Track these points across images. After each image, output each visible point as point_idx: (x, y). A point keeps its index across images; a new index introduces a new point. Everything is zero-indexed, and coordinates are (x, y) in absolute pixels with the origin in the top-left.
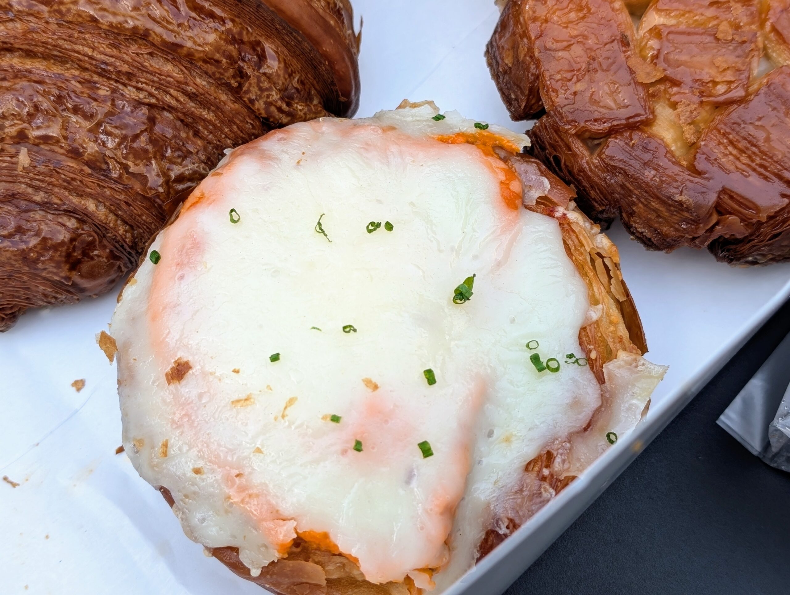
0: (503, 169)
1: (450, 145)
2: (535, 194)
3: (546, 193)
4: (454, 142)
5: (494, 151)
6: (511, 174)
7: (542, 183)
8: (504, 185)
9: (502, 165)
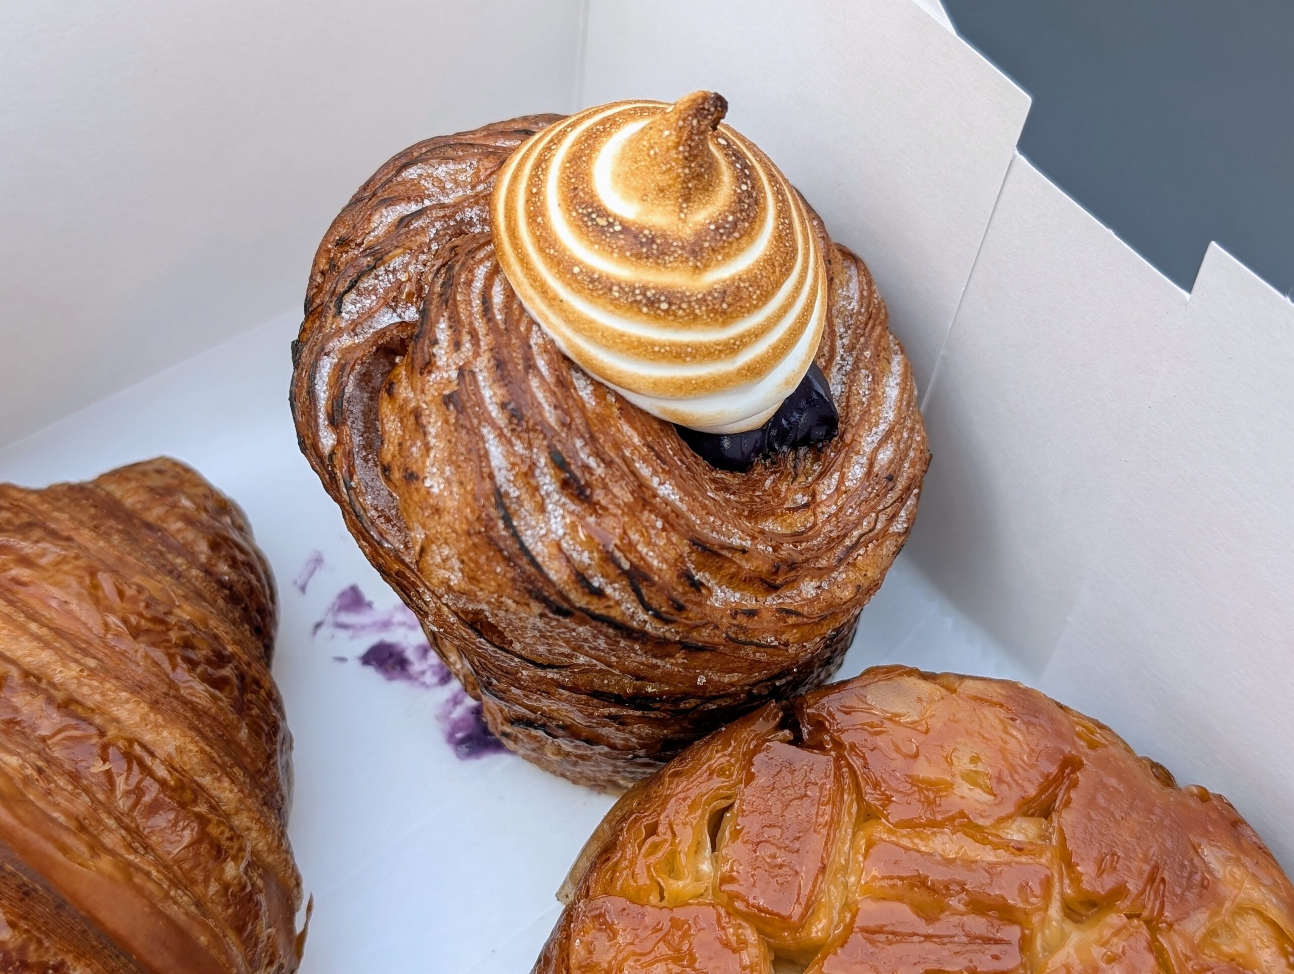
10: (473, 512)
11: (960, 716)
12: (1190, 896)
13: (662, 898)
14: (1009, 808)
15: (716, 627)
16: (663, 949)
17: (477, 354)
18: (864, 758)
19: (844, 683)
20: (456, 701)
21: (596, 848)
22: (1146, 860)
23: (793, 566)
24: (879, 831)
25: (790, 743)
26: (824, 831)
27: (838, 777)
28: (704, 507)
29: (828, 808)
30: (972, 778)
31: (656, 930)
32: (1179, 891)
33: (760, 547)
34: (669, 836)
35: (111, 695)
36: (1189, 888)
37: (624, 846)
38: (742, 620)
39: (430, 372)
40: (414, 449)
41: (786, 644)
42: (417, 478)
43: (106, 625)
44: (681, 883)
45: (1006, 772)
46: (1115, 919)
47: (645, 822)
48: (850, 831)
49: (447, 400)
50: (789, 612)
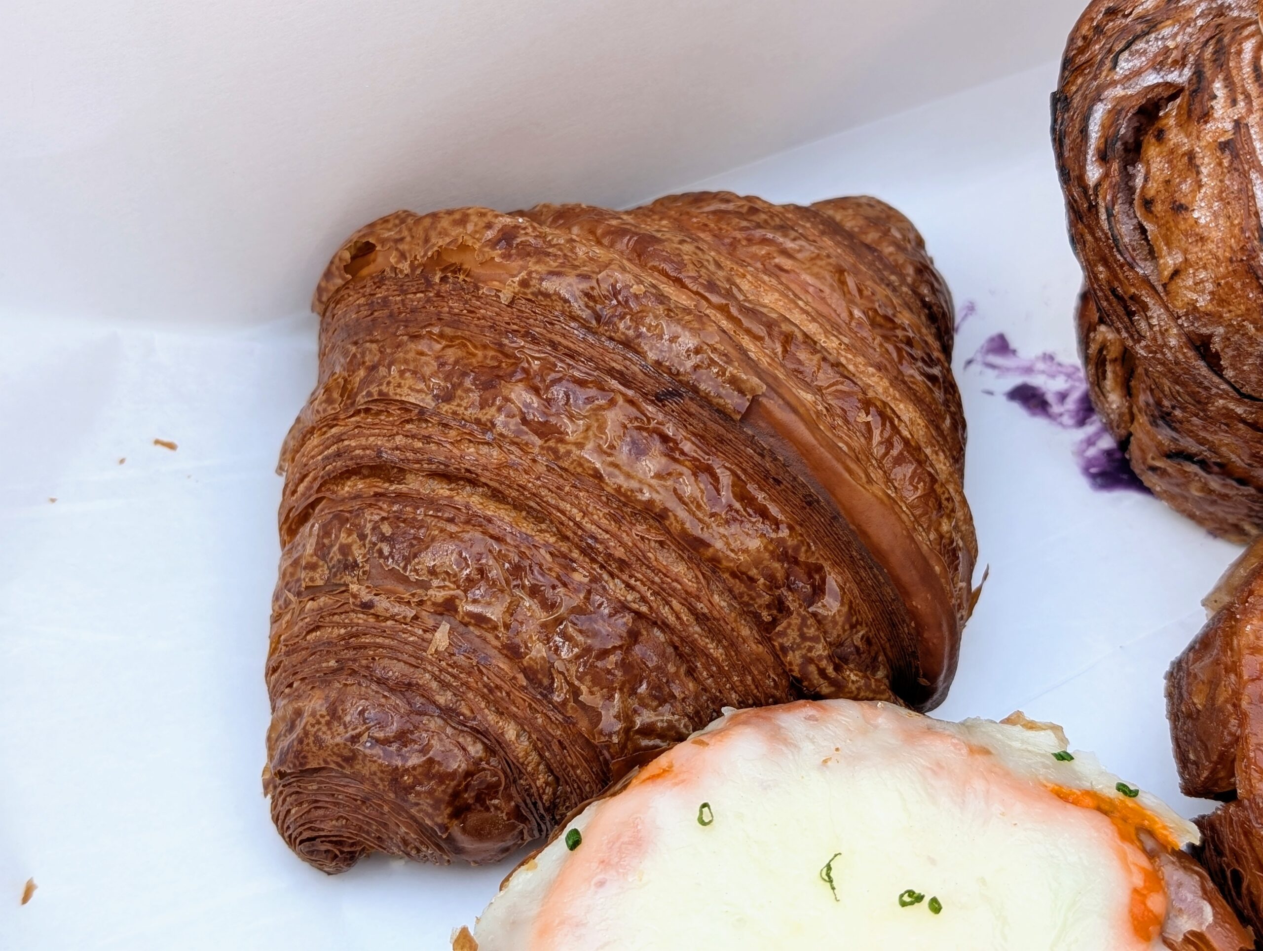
0: (1143, 870)
1: (1069, 806)
2: (1185, 925)
3: (1204, 928)
4: (1076, 803)
5: (1137, 834)
6: (1155, 881)
7: (1201, 910)
8: (1138, 895)
9: (1144, 861)
10: (1238, 243)
17: (1250, 111)
20: (1090, 442)
35: (862, 368)
39: (1206, 122)
40: (1184, 187)
42: (1187, 209)
43: (851, 314)
49: (1224, 146)
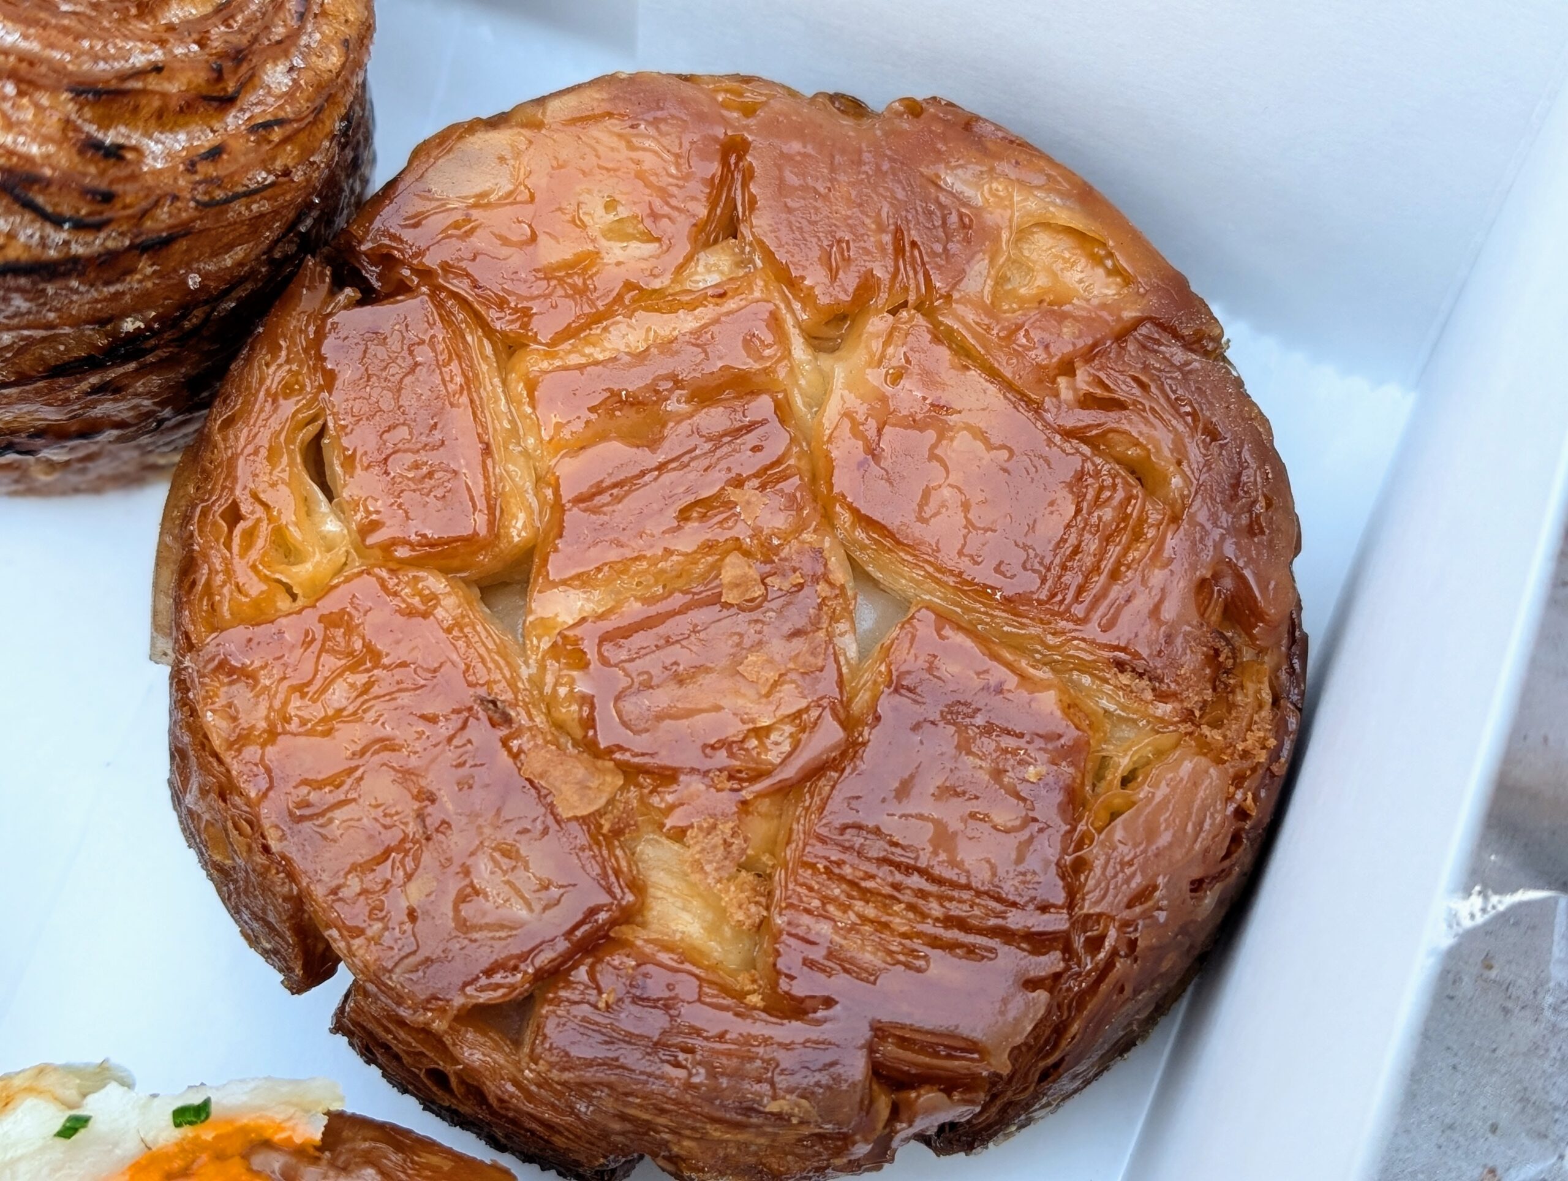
5: (249, 1167)
11: (564, 154)
12: (953, 247)
13: (294, 597)
14: (683, 248)
15: (175, 198)
16: (330, 663)
18: (468, 275)
19: (391, 185)
21: (169, 577)
22: (881, 229)
23: (238, 56)
24: (533, 362)
25: (361, 303)
26: (464, 399)
27: (447, 319)
28: (65, 31)
29: (454, 366)
30: (617, 232)
31: (307, 643)
32: (938, 248)
33: (179, 51)
34: (260, 512)
36: (949, 238)
37: (206, 557)
38: (206, 169)
41: (286, 173)
44: (309, 566)
45: (657, 203)
46: (877, 324)
47: (218, 510)
48: (496, 381)
50: (267, 126)
